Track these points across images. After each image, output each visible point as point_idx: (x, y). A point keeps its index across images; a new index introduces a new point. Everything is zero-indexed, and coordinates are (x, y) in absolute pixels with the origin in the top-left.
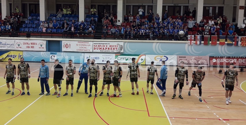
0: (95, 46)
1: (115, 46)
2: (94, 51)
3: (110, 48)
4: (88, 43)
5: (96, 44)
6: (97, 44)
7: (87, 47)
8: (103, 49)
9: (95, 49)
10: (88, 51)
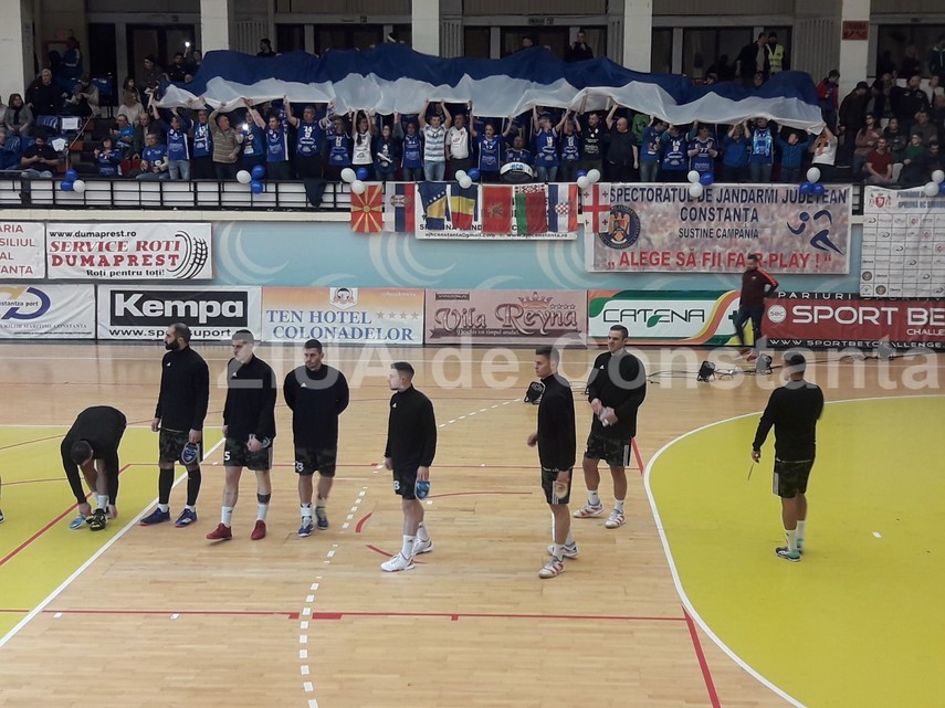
0: (57, 248)
1: (164, 245)
2: (54, 273)
3: (140, 255)
4: (20, 229)
5: (65, 239)
6: (69, 235)
7: (14, 251)
8: (104, 262)
9: (57, 261)
10: (18, 276)
